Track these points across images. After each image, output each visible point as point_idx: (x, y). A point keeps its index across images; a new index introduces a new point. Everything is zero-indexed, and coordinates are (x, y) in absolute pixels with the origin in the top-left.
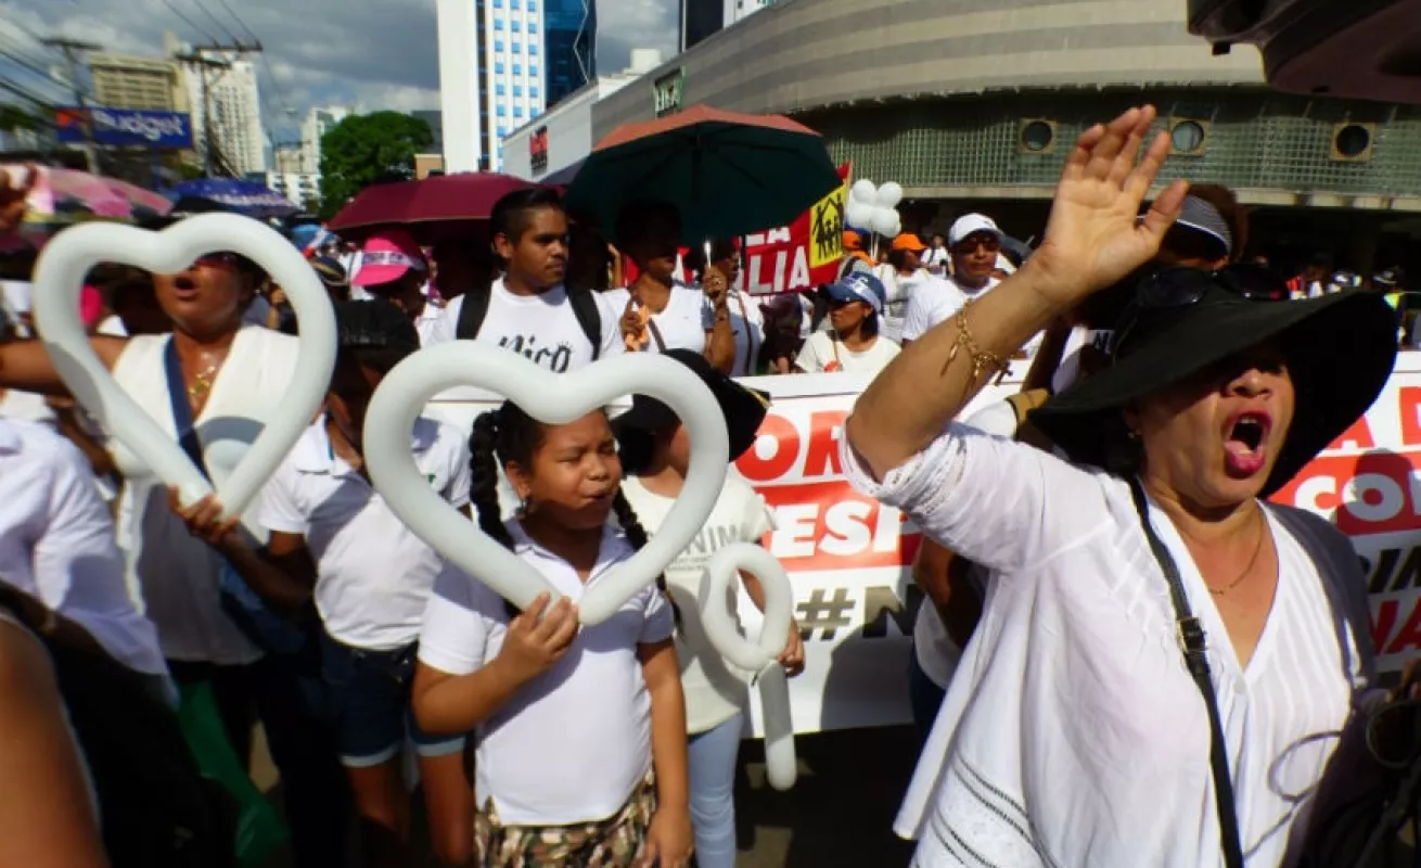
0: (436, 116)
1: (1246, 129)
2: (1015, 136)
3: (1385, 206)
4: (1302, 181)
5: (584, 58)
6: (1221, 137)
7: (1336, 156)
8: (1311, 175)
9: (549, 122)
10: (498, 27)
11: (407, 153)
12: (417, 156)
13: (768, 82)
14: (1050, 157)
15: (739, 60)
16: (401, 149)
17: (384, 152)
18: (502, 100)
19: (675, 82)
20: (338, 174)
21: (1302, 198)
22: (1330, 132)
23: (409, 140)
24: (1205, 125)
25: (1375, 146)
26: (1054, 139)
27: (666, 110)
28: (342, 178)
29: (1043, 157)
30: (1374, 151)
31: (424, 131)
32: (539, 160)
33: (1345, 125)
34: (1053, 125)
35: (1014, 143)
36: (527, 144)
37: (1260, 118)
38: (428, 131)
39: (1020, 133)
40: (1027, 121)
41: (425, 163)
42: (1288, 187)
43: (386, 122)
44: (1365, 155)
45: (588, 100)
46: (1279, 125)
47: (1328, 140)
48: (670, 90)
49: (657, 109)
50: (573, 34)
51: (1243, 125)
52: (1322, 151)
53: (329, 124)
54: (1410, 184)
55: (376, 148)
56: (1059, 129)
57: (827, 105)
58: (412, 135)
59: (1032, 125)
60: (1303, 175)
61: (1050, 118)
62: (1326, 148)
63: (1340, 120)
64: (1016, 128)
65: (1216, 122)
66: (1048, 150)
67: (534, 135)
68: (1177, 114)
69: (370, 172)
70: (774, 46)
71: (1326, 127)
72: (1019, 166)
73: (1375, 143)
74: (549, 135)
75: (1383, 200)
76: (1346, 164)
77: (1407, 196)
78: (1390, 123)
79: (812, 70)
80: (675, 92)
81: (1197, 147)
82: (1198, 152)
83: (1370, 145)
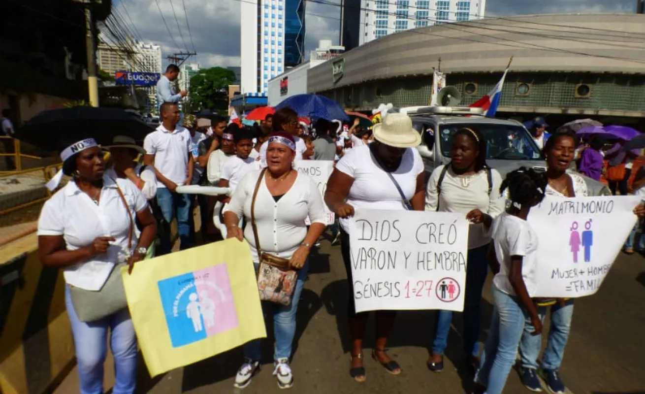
0: (239, 69)
1: (545, 86)
2: (463, 89)
3: (595, 113)
4: (565, 105)
5: (300, 45)
6: (535, 89)
7: (577, 96)
8: (568, 103)
9: (289, 75)
10: (266, 34)
11: (225, 84)
12: (230, 86)
13: (376, 66)
14: (475, 96)
15: (365, 58)
16: (223, 82)
17: (216, 84)
18: (266, 64)
19: (341, 64)
20: (196, 93)
21: (564, 111)
22: (575, 87)
23: (226, 79)
24: (529, 85)
25: (592, 92)
26: (476, 90)
27: (337, 74)
28: (198, 95)
29: (473, 96)
30: (591, 94)
31: (233, 75)
32: (284, 90)
33: (580, 85)
34: (476, 85)
35: (462, 91)
36: (279, 83)
37: (549, 83)
38: (234, 75)
39: (464, 88)
40: (467, 83)
41: (233, 88)
42: (560, 107)
43: (217, 71)
44: (588, 95)
45: (306, 67)
46: (556, 85)
47: (574, 90)
48: (339, 67)
49: (334, 73)
50: (295, 35)
51: (543, 85)
52: (572, 94)
53: (190, 71)
54: (606, 105)
55: (212, 82)
56: (478, 86)
57: (397, 76)
58: (227, 77)
59: (469, 85)
60: (565, 102)
61: (475, 82)
62: (574, 93)
63: (579, 83)
64: (463, 86)
65: (533, 84)
66: (474, 94)
67: (283, 80)
68: (519, 82)
69: (210, 92)
70: (378, 54)
71: (573, 86)
72: (464, 99)
73: (592, 91)
74: (288, 80)
75: (595, 111)
76: (581, 98)
77: (605, 110)
78: (597, 83)
79: (392, 63)
80: (341, 67)
81: (527, 93)
82: (527, 94)
83: (590, 92)
